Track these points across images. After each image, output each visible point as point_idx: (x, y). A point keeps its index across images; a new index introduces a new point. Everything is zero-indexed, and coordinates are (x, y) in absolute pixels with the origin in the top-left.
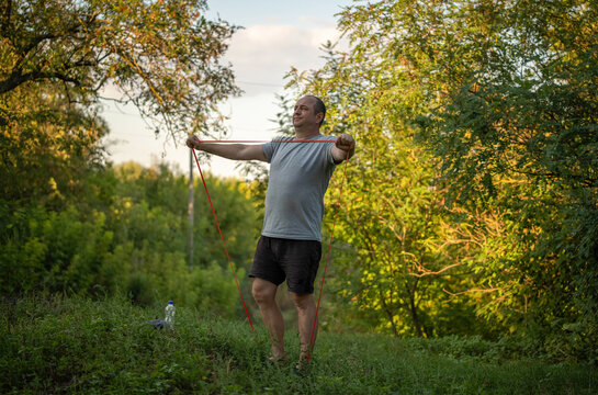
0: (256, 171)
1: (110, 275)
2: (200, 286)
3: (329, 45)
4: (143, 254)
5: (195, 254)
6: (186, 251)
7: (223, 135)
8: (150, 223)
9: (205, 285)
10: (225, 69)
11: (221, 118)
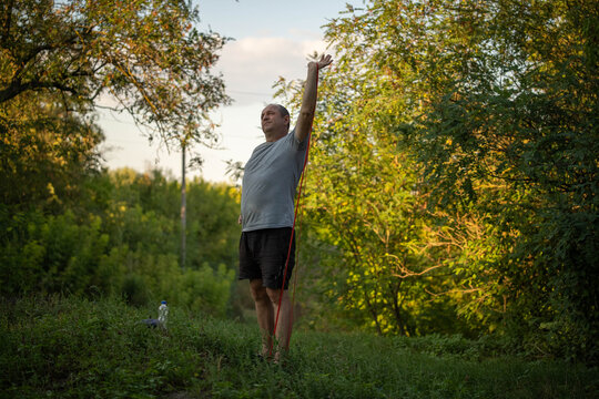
1: (106, 277)
2: (192, 286)
3: (316, 56)
4: (137, 256)
5: (187, 256)
6: (178, 253)
7: (214, 141)
8: (144, 226)
9: (197, 286)
10: (216, 79)
11: (212, 126)
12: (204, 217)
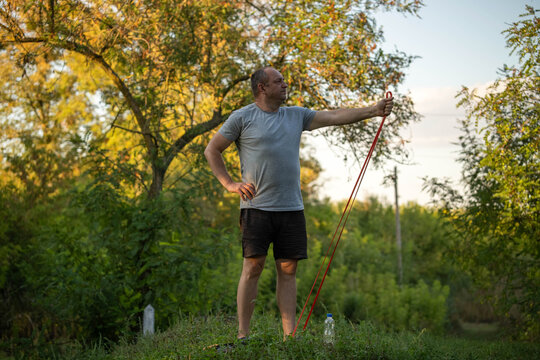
0: (442, 191)
1: (327, 295)
2: (409, 302)
3: (506, 69)
4: (357, 275)
5: (404, 274)
6: (395, 272)
7: (404, 157)
8: (363, 248)
9: (413, 302)
10: (404, 97)
11: (403, 142)
12: (419, 238)
